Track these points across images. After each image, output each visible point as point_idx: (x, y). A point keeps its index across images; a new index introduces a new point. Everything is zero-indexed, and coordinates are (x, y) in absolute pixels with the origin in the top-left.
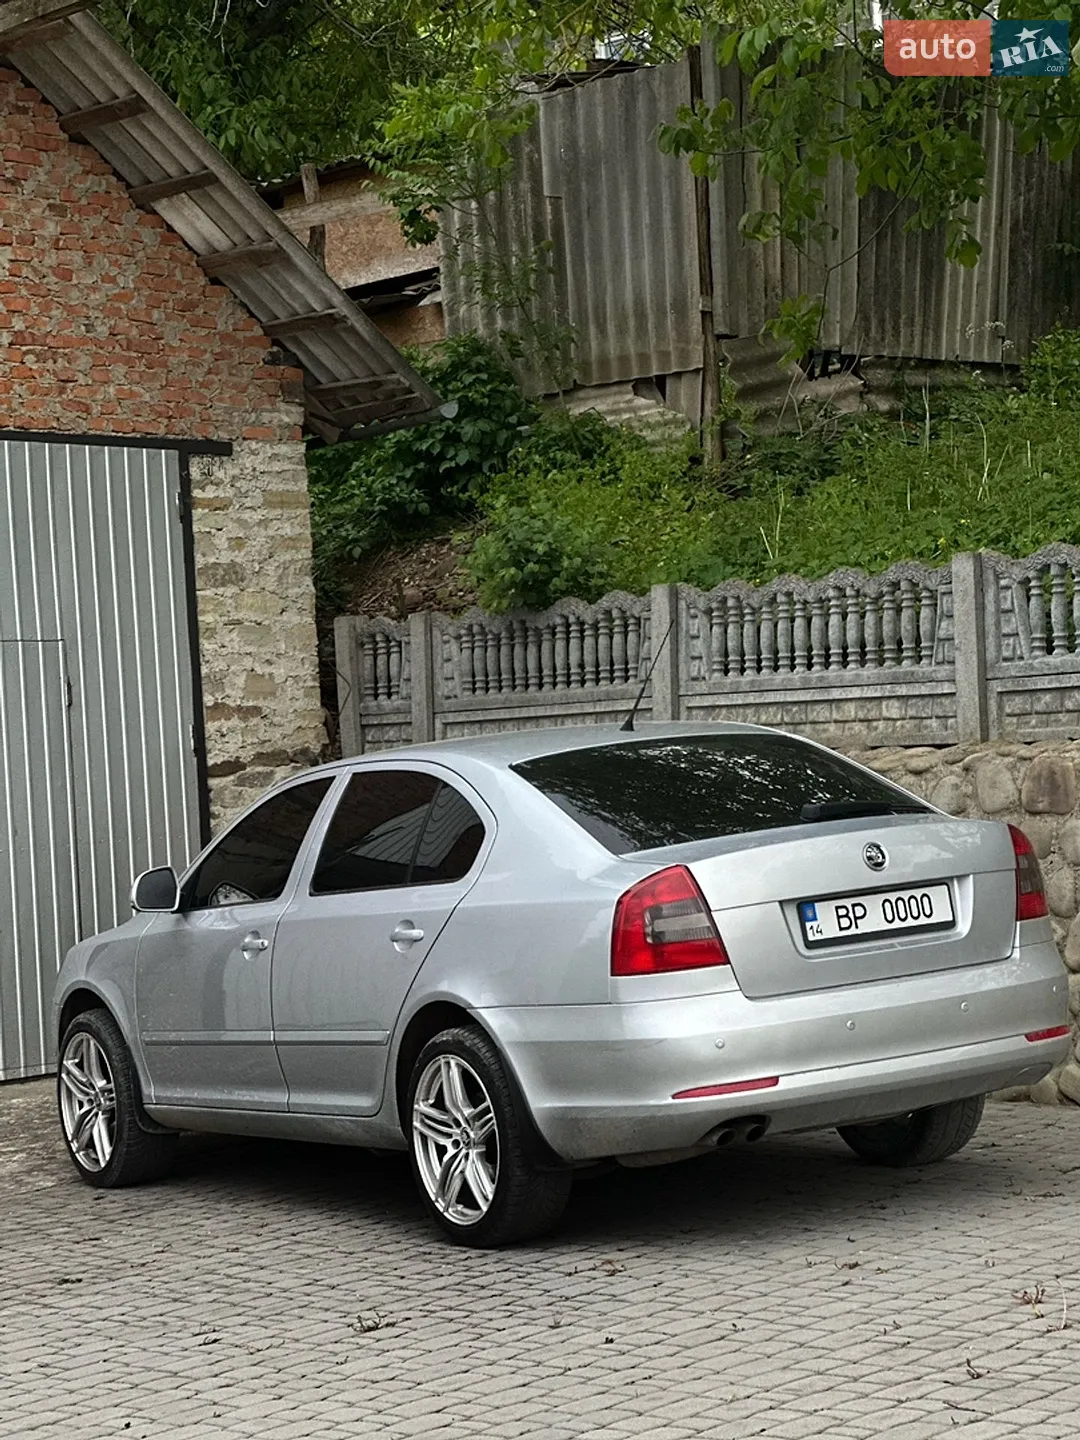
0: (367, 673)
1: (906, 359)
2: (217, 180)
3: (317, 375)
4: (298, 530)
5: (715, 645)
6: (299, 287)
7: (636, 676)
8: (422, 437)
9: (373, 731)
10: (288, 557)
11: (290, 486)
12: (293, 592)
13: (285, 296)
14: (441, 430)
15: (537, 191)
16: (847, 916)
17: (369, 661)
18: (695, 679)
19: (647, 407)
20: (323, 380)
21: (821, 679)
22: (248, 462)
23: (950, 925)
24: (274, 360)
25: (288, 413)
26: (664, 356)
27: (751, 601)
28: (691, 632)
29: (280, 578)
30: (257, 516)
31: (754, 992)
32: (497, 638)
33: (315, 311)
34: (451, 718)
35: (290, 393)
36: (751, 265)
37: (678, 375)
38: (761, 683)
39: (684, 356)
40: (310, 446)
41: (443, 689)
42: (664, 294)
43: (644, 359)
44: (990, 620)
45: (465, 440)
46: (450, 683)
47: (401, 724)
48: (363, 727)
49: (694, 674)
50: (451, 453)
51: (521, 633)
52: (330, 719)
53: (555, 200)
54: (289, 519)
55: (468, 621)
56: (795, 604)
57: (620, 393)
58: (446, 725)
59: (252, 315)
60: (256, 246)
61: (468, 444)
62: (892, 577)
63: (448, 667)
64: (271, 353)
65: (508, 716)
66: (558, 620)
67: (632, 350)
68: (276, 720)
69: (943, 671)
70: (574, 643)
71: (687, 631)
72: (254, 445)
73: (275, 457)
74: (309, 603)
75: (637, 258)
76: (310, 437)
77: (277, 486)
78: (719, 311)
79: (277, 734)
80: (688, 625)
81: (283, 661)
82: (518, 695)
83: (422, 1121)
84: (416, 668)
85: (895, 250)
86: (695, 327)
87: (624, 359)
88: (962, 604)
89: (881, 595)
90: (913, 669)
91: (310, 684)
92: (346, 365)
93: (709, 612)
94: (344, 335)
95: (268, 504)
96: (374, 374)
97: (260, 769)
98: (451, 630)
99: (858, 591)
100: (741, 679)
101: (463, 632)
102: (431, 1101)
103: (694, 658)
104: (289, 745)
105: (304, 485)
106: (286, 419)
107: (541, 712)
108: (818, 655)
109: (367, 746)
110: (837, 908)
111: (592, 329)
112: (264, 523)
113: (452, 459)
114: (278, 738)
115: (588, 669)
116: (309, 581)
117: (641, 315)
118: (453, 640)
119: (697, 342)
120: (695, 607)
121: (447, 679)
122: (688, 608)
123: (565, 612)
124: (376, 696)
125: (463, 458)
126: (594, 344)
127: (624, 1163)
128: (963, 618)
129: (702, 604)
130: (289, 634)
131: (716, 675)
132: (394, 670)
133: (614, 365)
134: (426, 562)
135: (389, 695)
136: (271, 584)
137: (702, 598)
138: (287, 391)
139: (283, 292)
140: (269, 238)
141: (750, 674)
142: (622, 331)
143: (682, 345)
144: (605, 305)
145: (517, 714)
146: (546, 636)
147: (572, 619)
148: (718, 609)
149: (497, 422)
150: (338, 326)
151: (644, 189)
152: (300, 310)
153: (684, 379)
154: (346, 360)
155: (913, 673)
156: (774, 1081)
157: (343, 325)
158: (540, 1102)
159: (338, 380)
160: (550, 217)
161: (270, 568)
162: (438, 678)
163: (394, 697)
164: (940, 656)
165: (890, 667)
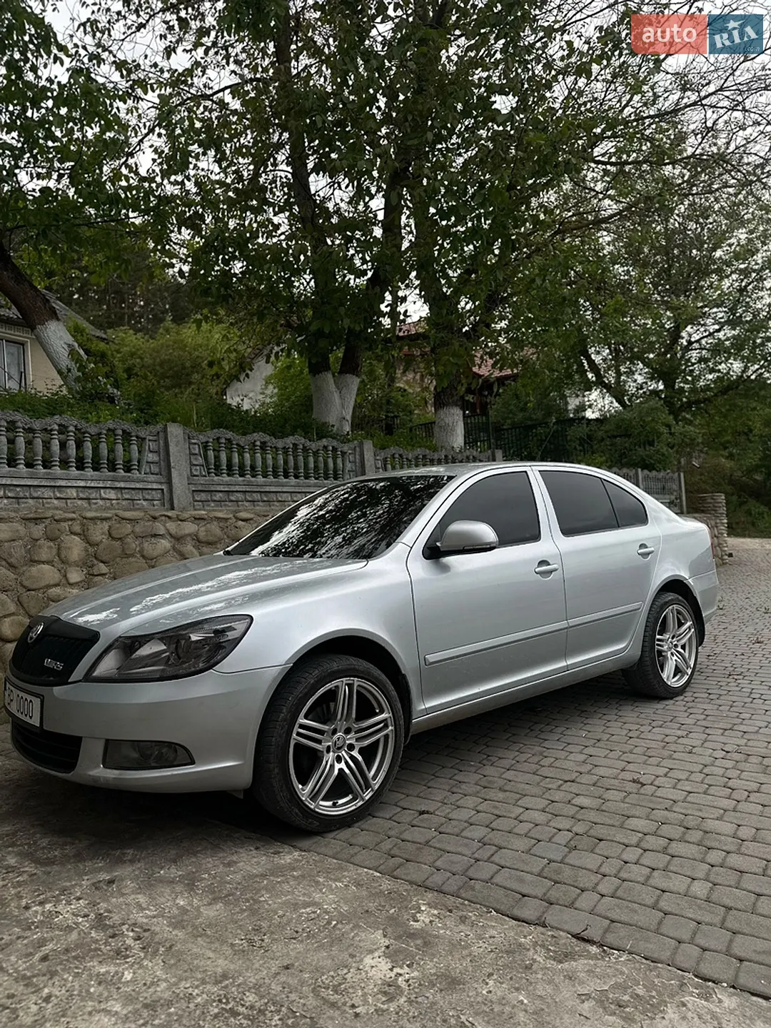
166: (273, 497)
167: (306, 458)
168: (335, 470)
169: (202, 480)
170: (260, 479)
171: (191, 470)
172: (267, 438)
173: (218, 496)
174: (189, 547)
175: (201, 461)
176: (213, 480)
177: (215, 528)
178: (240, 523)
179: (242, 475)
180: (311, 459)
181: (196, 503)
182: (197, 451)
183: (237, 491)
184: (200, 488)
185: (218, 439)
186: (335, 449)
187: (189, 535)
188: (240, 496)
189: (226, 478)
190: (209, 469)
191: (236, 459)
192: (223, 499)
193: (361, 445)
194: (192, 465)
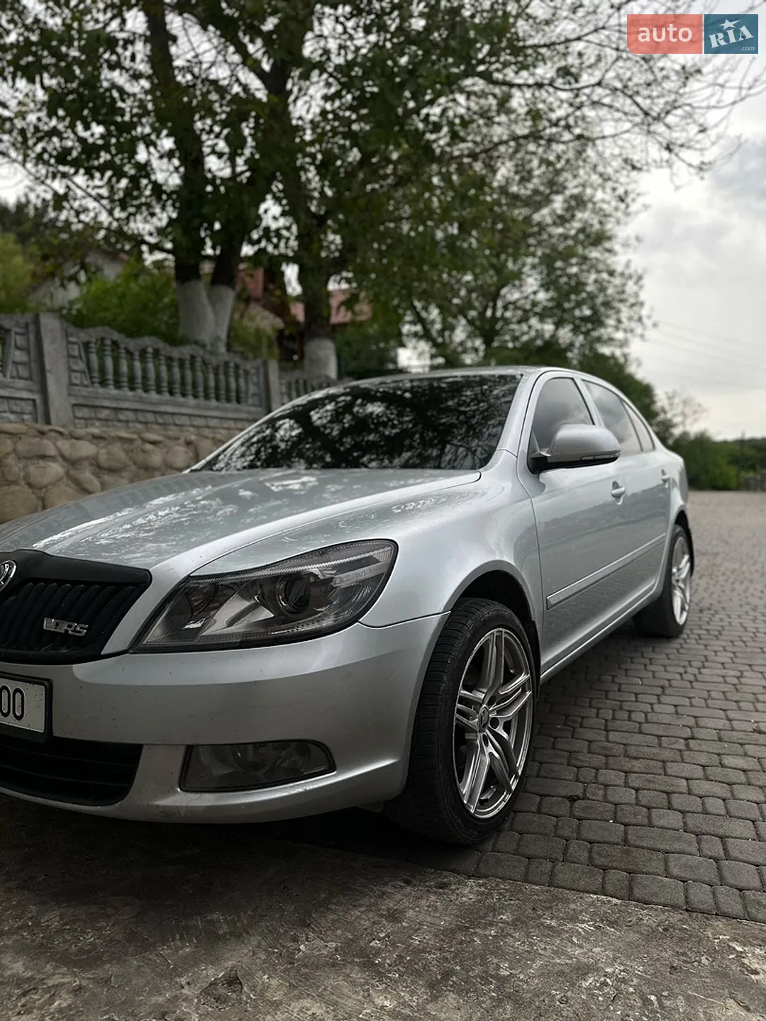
166: (169, 419)
167: (205, 373)
168: (238, 391)
169: (84, 391)
170: (153, 396)
171: (70, 377)
172: (161, 345)
173: (104, 414)
174: (87, 475)
175: (81, 366)
176: (97, 393)
177: (118, 451)
178: (148, 447)
179: (132, 389)
180: (211, 377)
181: (77, 421)
182: (76, 353)
183: (126, 409)
184: (82, 401)
185: (103, 339)
186: (237, 367)
187: (87, 458)
188: (130, 415)
189: (112, 391)
190: (91, 378)
191: (124, 368)
192: (111, 418)
193: (265, 364)
194: (71, 370)
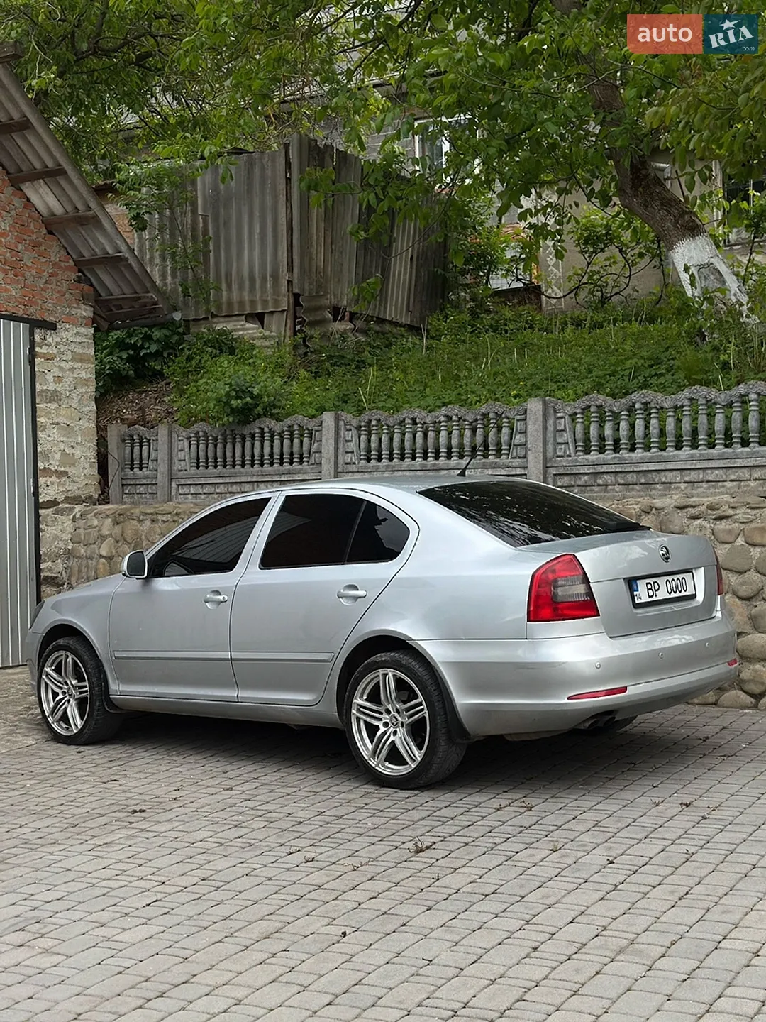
0: (128, 456)
1: (373, 317)
2: (66, 173)
3: (100, 291)
4: (89, 376)
5: (363, 446)
6: (102, 240)
7: (308, 462)
8: (130, 336)
9: (129, 487)
10: (84, 390)
11: (85, 351)
12: (86, 409)
13: (92, 244)
14: (141, 333)
15: (194, 211)
16: (651, 589)
17: (128, 450)
18: (347, 464)
19: (252, 329)
20: (103, 294)
21: (434, 465)
22: (64, 334)
23: (693, 597)
24: (79, 280)
25: (85, 310)
26: (265, 302)
27: (388, 422)
28: (347, 439)
29: (79, 402)
30: (68, 366)
31: (614, 634)
32: (216, 439)
33: (108, 253)
34: (183, 482)
35: (87, 300)
36: (311, 259)
37: (272, 313)
38: (393, 467)
39: (276, 302)
40: (96, 330)
41: (178, 466)
42: (266, 270)
43: (253, 303)
44: (550, 436)
45: (155, 339)
46: (182, 463)
47: (148, 484)
48: (123, 485)
49: (349, 461)
50: (147, 346)
51: (230, 436)
52: (102, 481)
53: (205, 217)
54: (84, 369)
55: (197, 429)
56: (417, 424)
57: (238, 321)
58: (178, 485)
59: (69, 254)
60: (81, 214)
61: (158, 341)
62: (484, 411)
63: (181, 455)
64: (78, 276)
65: (221, 481)
66: (257, 430)
67: (247, 298)
68: (75, 479)
69: (517, 462)
70: (267, 444)
71: (344, 437)
72: (67, 326)
73: (77, 333)
74: (93, 416)
75: (251, 250)
76: (95, 325)
77: (79, 350)
78: (295, 281)
79: (74, 487)
80: (344, 434)
81: (79, 447)
82: (229, 469)
83: (358, 711)
84: (162, 455)
85: (371, 261)
86: (283, 288)
87: (241, 303)
88: (534, 426)
89: (476, 420)
90: (496, 460)
91: (93, 460)
92: (119, 286)
93: (359, 428)
94: (123, 269)
95: (74, 359)
96: (136, 293)
97: (67, 505)
98: (184, 434)
99: (460, 418)
100: (379, 464)
101: (192, 435)
102: (365, 698)
103: (347, 452)
104: (84, 493)
105: (92, 351)
106: (85, 314)
107: (243, 479)
108: (432, 452)
109: (125, 496)
110: (647, 584)
111: (224, 286)
112: (72, 369)
113: (148, 348)
114: (75, 489)
115: (276, 457)
116: (93, 404)
117: (252, 279)
118: (185, 440)
119: (284, 296)
120: (351, 425)
121: (180, 461)
122: (345, 425)
123: (262, 426)
124: (132, 469)
125: (154, 348)
126: (224, 293)
127: (509, 738)
128: (534, 434)
129: (355, 423)
130: (83, 431)
131: (362, 461)
132: (145, 454)
133: (236, 306)
134: (132, 402)
135: (141, 469)
136: (75, 404)
137: (355, 420)
138: (84, 298)
139: (90, 242)
140: (89, 209)
141: (385, 462)
142: (241, 288)
143: (276, 297)
144: (231, 275)
145: (228, 480)
146: (248, 439)
147: (266, 430)
148: (365, 426)
149: (172, 331)
150: (122, 263)
151: (257, 214)
152: (99, 253)
153: (276, 316)
154: (122, 284)
155: (496, 463)
156: (624, 690)
157: (125, 263)
158: (463, 700)
159: (112, 295)
160: (201, 225)
161: (74, 396)
162: (175, 460)
163: (144, 470)
164: (515, 454)
165: (480, 460)
173: (583, 480)
175: (566, 438)
176: (580, 461)
183: (603, 473)
184: (562, 471)
185: (588, 407)
188: (608, 478)
192: (589, 483)
